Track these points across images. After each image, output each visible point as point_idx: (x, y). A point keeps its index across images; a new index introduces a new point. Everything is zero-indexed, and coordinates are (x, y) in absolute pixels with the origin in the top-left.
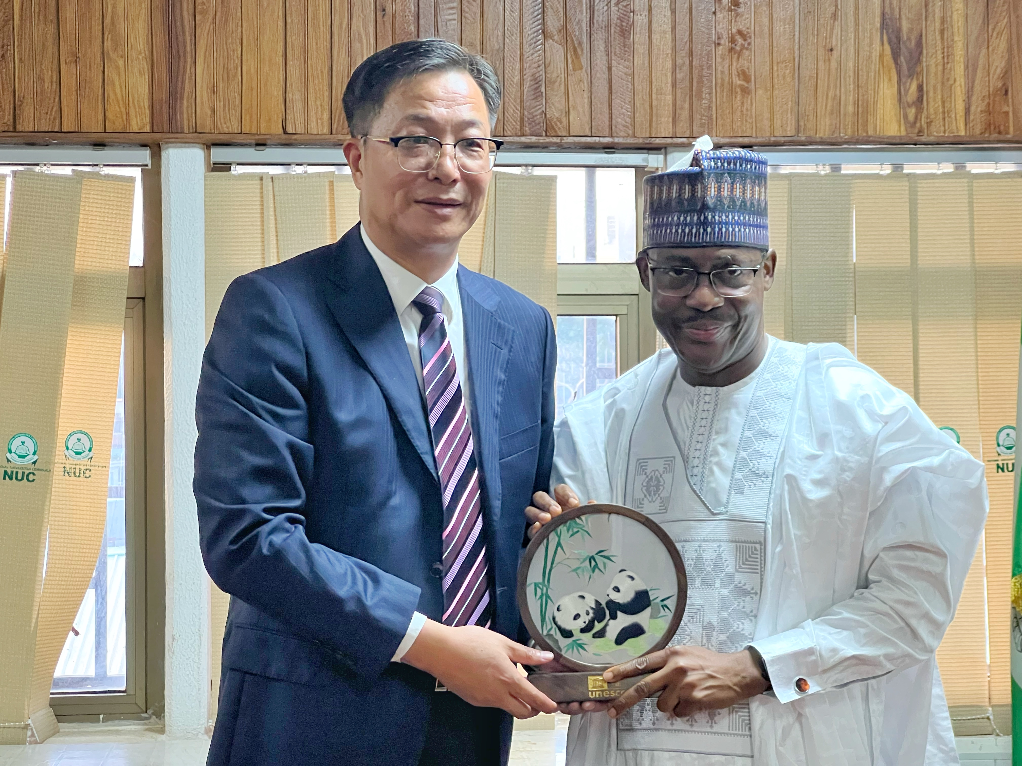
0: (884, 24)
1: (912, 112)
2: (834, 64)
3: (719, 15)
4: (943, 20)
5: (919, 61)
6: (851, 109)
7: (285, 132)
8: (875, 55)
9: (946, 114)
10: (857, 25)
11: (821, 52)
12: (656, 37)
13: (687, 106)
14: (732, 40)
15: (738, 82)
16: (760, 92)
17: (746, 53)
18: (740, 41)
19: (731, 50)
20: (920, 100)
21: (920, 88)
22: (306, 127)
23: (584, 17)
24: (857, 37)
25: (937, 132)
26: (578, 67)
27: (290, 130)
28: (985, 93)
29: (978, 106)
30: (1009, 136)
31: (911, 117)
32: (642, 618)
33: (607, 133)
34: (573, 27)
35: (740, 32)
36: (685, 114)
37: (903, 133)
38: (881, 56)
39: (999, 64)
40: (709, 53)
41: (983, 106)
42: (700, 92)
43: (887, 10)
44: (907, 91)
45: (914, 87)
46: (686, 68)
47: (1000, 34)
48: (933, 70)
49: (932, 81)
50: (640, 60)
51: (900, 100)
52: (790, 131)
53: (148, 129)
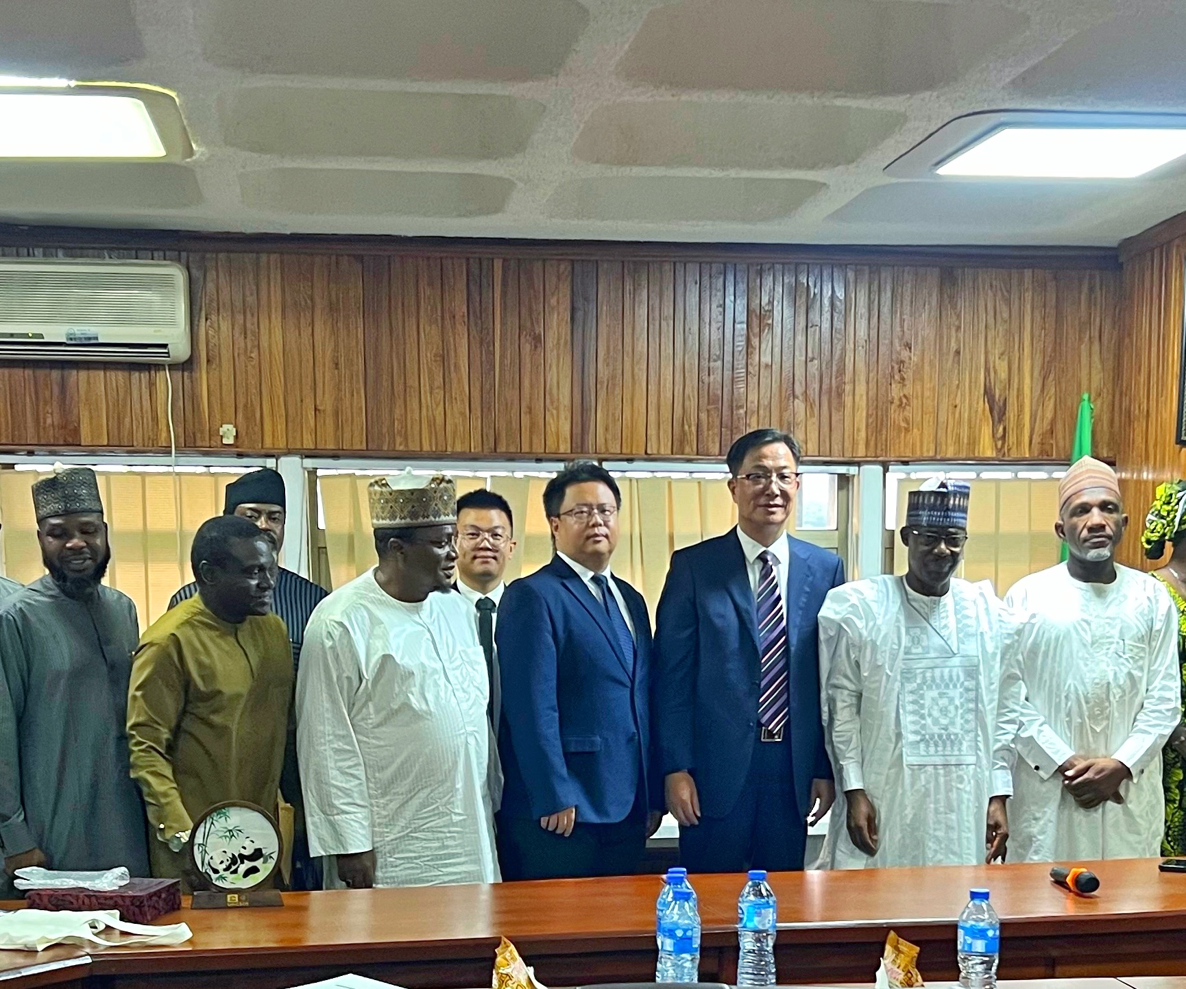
0: (986, 392)
1: (1000, 443)
2: (957, 415)
3: (893, 386)
4: (1018, 390)
5: (1004, 414)
6: (966, 441)
7: (646, 453)
8: (980, 410)
9: (1019, 443)
10: (970, 393)
11: (950, 408)
12: (857, 398)
13: (874, 438)
14: (900, 400)
15: (903, 424)
16: (915, 430)
17: (908, 408)
18: (904, 401)
19: (900, 405)
20: (1004, 436)
21: (1005, 429)
22: (658, 450)
23: (817, 386)
24: (970, 400)
25: (1014, 455)
26: (812, 415)
27: (649, 452)
28: (1041, 432)
29: (1036, 439)
30: (1054, 457)
31: (999, 446)
32: (258, 863)
33: (828, 453)
34: (810, 392)
35: (905, 396)
36: (872, 443)
37: (994, 455)
38: (984, 410)
39: (1049, 415)
40: (887, 408)
41: (1039, 440)
42: (881, 430)
43: (988, 384)
44: (997, 430)
45: (1001, 429)
46: (874, 416)
47: (1050, 398)
48: (1012, 419)
49: (1011, 425)
50: (848, 411)
51: (993, 436)
52: (931, 454)
53: (569, 451)
